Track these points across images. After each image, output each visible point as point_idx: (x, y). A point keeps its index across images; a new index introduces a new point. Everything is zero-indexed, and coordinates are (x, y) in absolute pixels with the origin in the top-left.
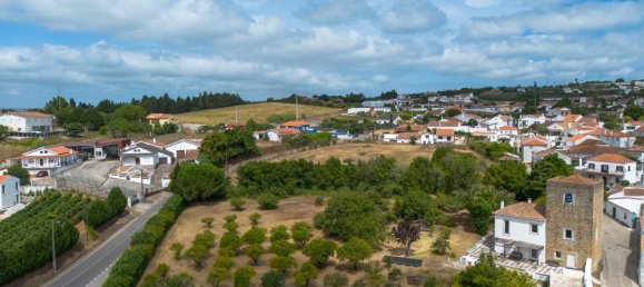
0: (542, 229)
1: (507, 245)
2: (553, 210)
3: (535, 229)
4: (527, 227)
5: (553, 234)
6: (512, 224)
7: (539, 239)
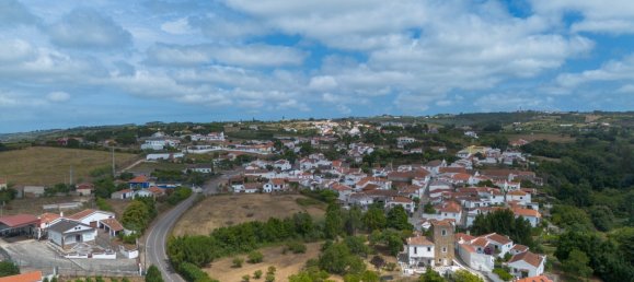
0: (432, 249)
1: (416, 259)
2: (437, 239)
3: (429, 249)
4: (426, 249)
5: (438, 250)
6: (418, 249)
7: (431, 254)
